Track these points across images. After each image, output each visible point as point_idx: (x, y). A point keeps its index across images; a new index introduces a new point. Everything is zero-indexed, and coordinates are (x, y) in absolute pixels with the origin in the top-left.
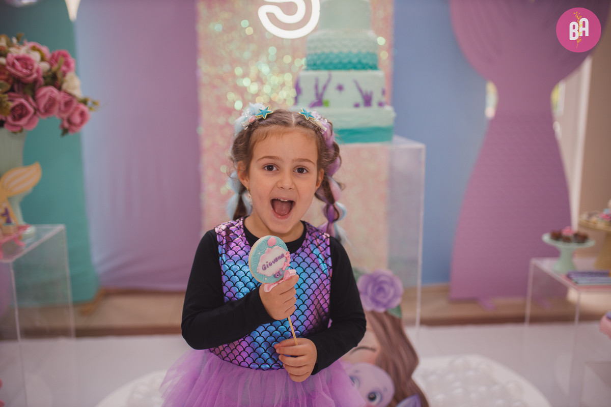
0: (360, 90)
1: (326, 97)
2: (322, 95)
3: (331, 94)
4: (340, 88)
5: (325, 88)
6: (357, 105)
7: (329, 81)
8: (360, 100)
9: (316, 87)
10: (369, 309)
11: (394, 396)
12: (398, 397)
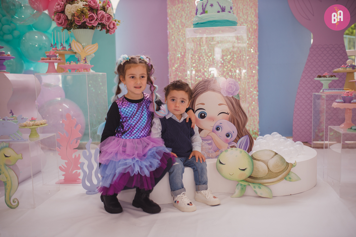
0: (220, 6)
1: (206, 10)
2: (205, 8)
3: (208, 8)
4: (212, 5)
5: (206, 5)
6: (219, 12)
7: (207, 3)
8: (220, 10)
9: (203, 6)
10: (225, 96)
11: (238, 135)
12: (239, 136)
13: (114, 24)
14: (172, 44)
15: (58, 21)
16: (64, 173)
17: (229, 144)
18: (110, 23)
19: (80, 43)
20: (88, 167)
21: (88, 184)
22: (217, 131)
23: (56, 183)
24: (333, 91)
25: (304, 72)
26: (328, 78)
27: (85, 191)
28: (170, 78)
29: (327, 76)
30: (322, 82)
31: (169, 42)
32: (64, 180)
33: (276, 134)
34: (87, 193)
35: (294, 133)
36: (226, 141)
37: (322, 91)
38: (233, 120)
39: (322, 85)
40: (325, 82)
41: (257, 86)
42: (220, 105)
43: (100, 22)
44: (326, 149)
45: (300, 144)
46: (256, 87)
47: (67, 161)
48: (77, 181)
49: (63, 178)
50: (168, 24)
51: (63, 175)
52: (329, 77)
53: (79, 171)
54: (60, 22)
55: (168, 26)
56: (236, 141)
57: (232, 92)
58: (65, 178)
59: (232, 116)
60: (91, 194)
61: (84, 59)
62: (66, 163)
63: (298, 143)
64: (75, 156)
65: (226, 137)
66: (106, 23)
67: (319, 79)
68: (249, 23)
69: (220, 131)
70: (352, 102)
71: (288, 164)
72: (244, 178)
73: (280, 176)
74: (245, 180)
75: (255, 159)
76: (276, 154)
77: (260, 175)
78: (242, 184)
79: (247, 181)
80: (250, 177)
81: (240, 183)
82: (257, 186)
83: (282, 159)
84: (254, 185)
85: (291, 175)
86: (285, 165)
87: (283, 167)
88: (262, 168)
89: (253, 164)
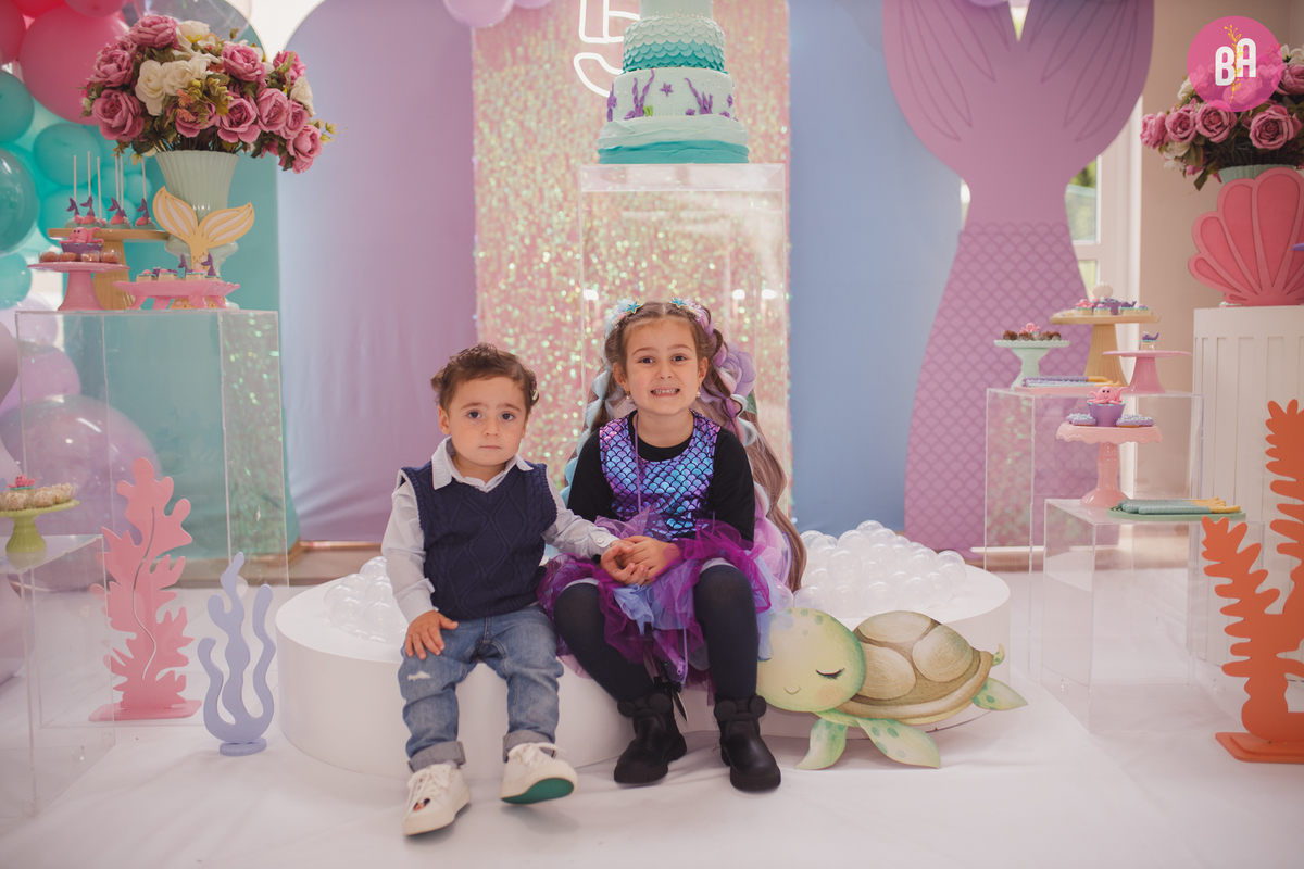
0: (696, 94)
1: (647, 103)
2: (643, 98)
3: (654, 98)
4: (667, 89)
5: (646, 89)
6: (690, 113)
7: (652, 79)
8: (695, 106)
9: (635, 88)
13: (313, 138)
14: (487, 203)
15: (109, 121)
16: (122, 679)
18: (301, 134)
19: (184, 200)
20: (229, 654)
21: (227, 717)
23: (91, 720)
24: (1058, 384)
25: (940, 313)
26: (1037, 343)
27: (215, 743)
28: (479, 325)
29: (1035, 336)
30: (1020, 354)
31: (478, 198)
32: (122, 704)
33: (874, 528)
34: (224, 752)
35: (908, 521)
37: (1018, 383)
39: (1018, 362)
40: (1028, 354)
43: (267, 130)
44: (1037, 574)
45: (953, 560)
47: (133, 636)
48: (173, 706)
49: (119, 697)
50: (476, 133)
51: (117, 688)
52: (1042, 339)
53: (178, 671)
54: (116, 122)
55: (476, 142)
58: (123, 696)
60: (242, 754)
61: (205, 259)
62: (129, 642)
63: (945, 557)
64: (168, 615)
66: (289, 132)
67: (1009, 343)
68: (760, 141)
70: (1120, 421)
71: (976, 653)
72: (836, 701)
73: (958, 694)
74: (841, 710)
75: (869, 641)
76: (935, 623)
77: (890, 692)
78: (829, 725)
79: (847, 713)
80: (857, 698)
81: (825, 718)
82: (882, 727)
83: (956, 639)
84: (874, 724)
85: (994, 690)
86: (968, 657)
87: (963, 664)
88: (893, 670)
89: (863, 657)
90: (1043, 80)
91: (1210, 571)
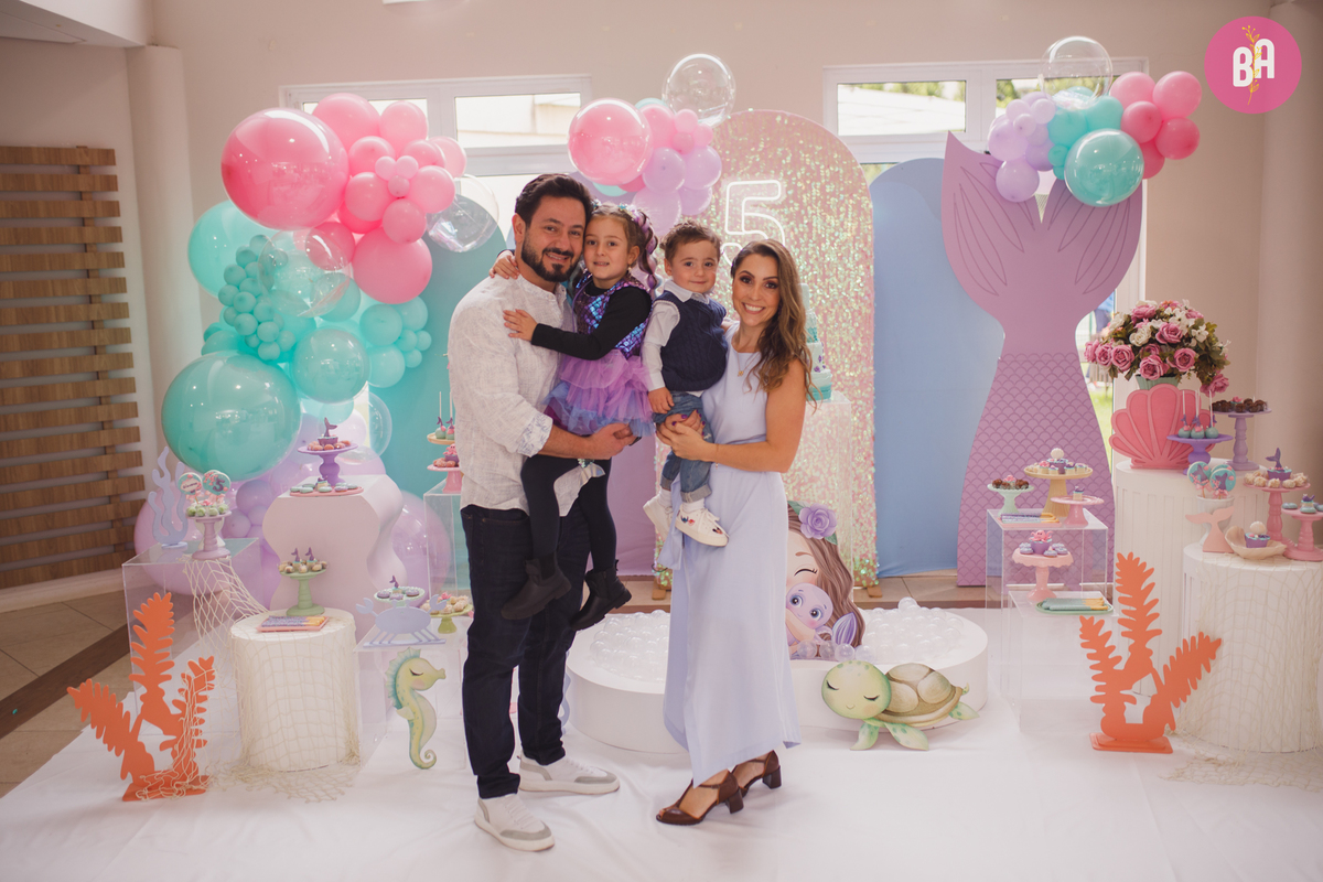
10: (809, 537)
11: (833, 613)
12: (837, 614)
17: (817, 629)
22: (793, 606)
26: (1012, 491)
29: (1012, 485)
33: (908, 601)
35: (960, 564)
36: (812, 624)
38: (823, 584)
39: (1002, 500)
40: (1010, 495)
41: (872, 452)
42: (799, 554)
46: (869, 455)
52: (1015, 488)
56: (830, 624)
57: (823, 530)
59: (822, 576)
65: (810, 616)
69: (799, 605)
70: (1046, 553)
71: (953, 688)
72: (874, 713)
73: (941, 711)
74: (877, 718)
75: (894, 680)
76: (931, 670)
77: (904, 708)
78: (869, 726)
79: (880, 720)
80: (886, 712)
81: (868, 722)
82: (898, 728)
83: (943, 679)
84: (894, 726)
85: (961, 708)
86: (949, 690)
87: (945, 694)
88: (906, 696)
89: (890, 689)
90: (1059, 250)
91: (1083, 645)
